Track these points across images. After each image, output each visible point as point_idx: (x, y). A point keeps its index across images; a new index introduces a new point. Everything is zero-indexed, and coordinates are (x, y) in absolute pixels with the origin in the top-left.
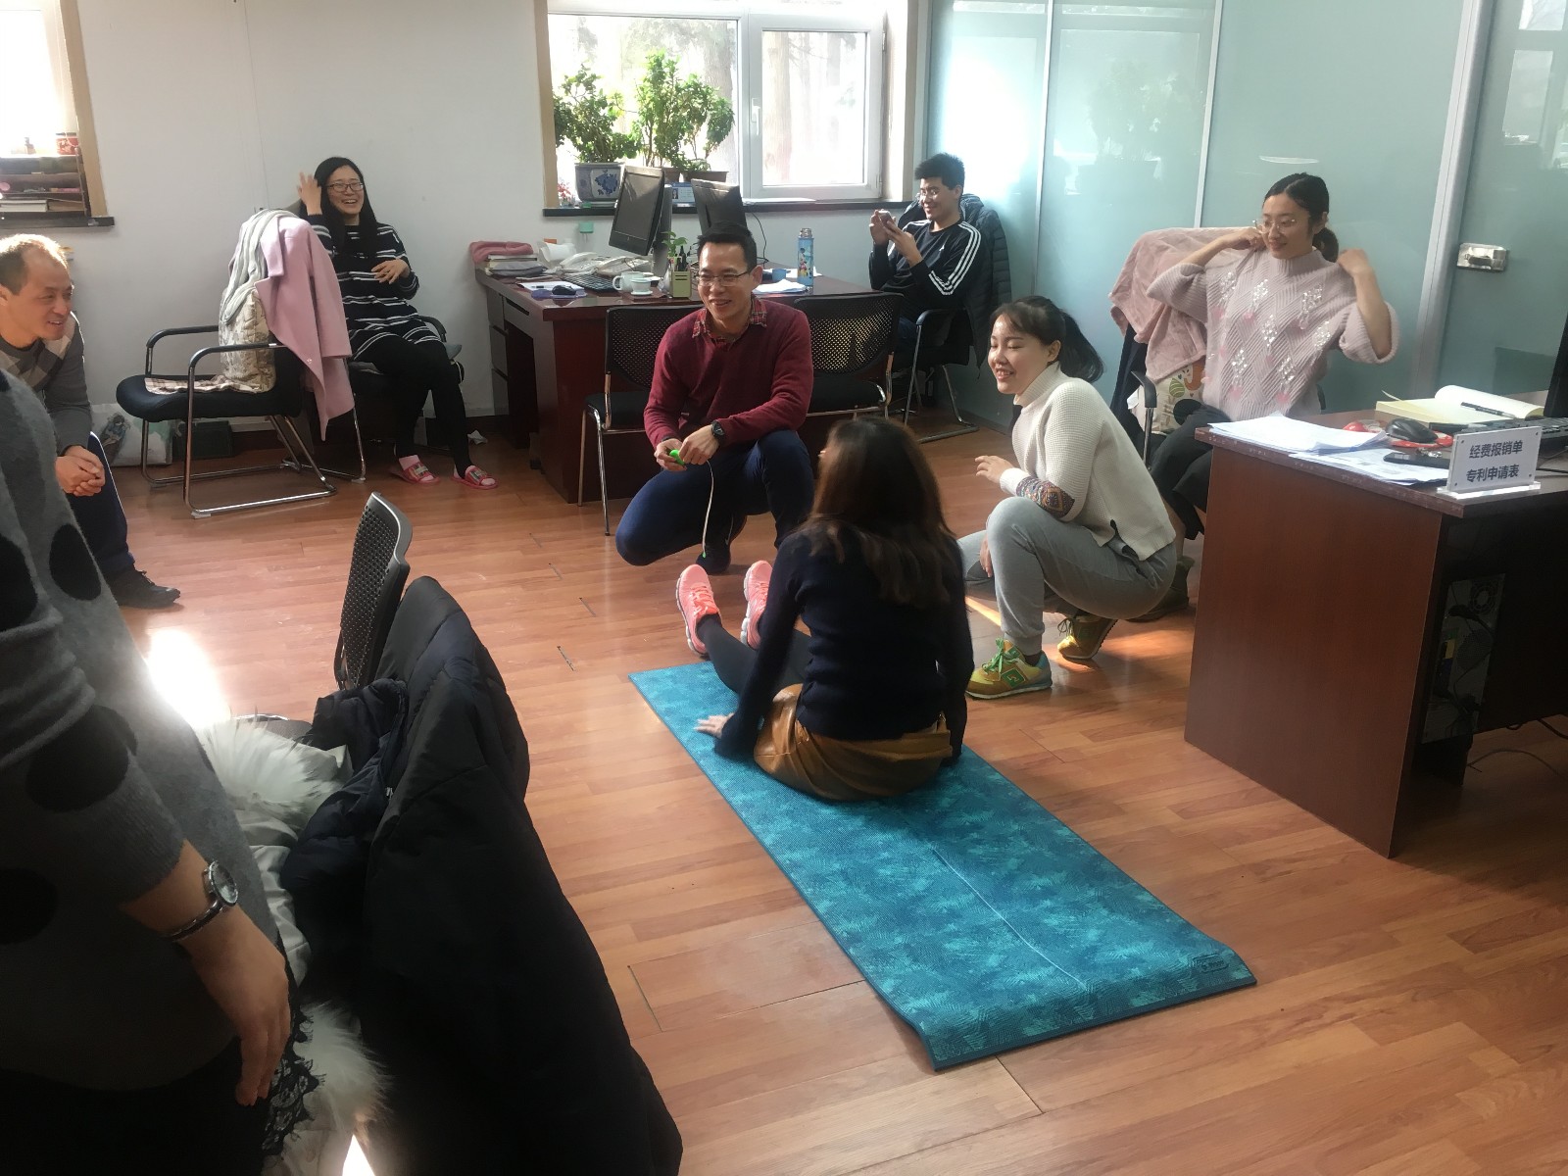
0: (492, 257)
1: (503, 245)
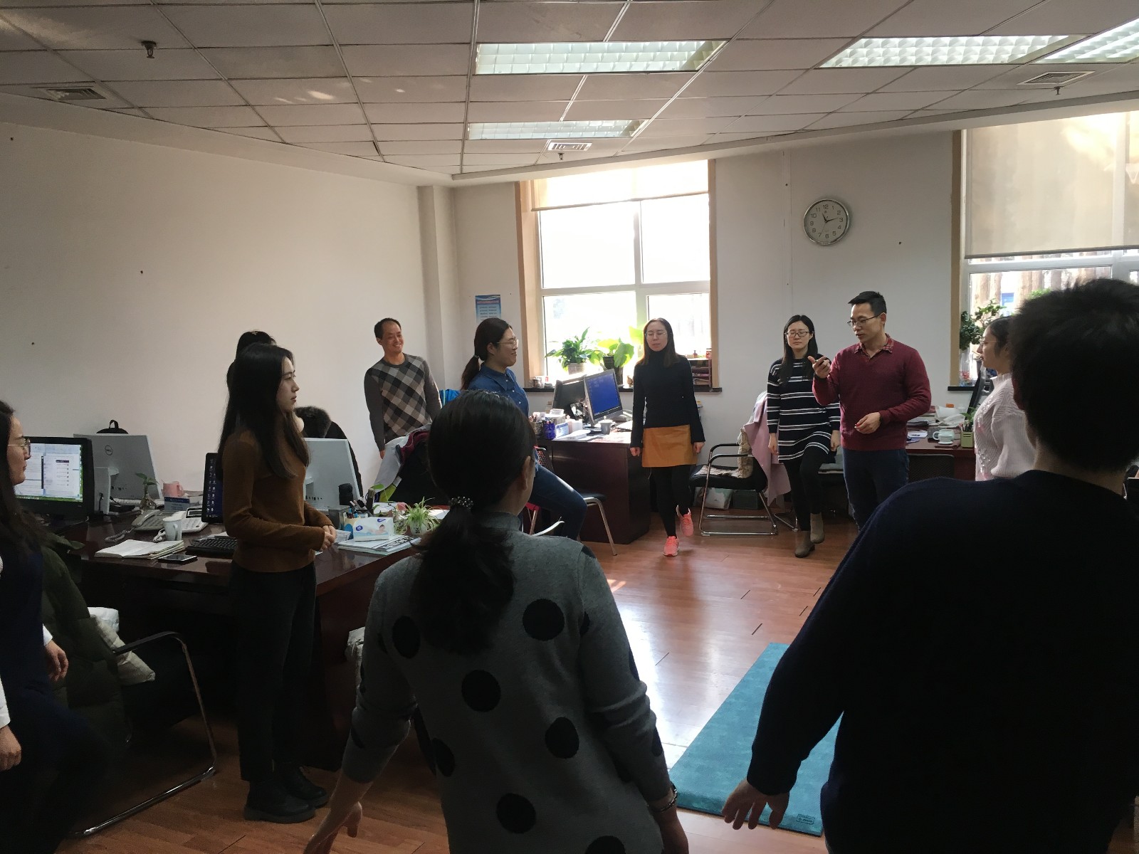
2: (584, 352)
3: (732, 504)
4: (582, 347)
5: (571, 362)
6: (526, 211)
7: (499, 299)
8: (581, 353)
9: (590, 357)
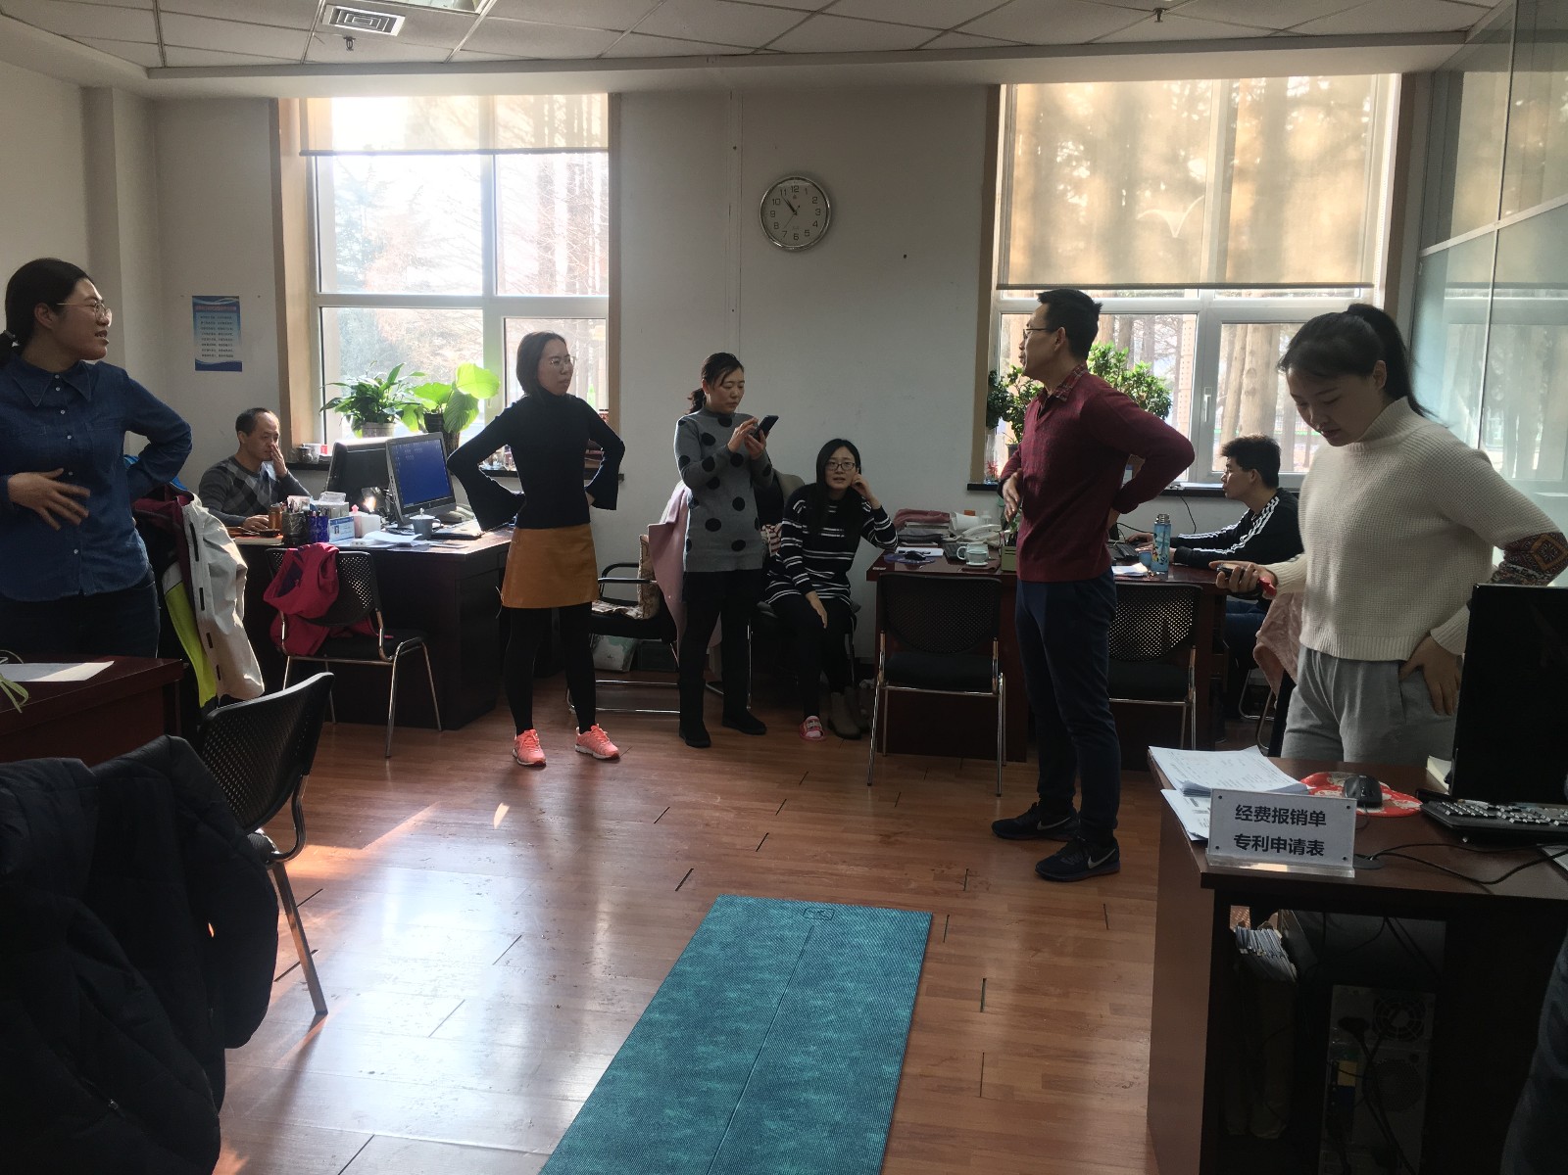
0: (908, 524)
1: (925, 513)
2: (391, 405)
3: (637, 663)
4: (389, 395)
5: (367, 421)
6: (289, 153)
7: (237, 305)
8: (384, 406)
9: (401, 414)
